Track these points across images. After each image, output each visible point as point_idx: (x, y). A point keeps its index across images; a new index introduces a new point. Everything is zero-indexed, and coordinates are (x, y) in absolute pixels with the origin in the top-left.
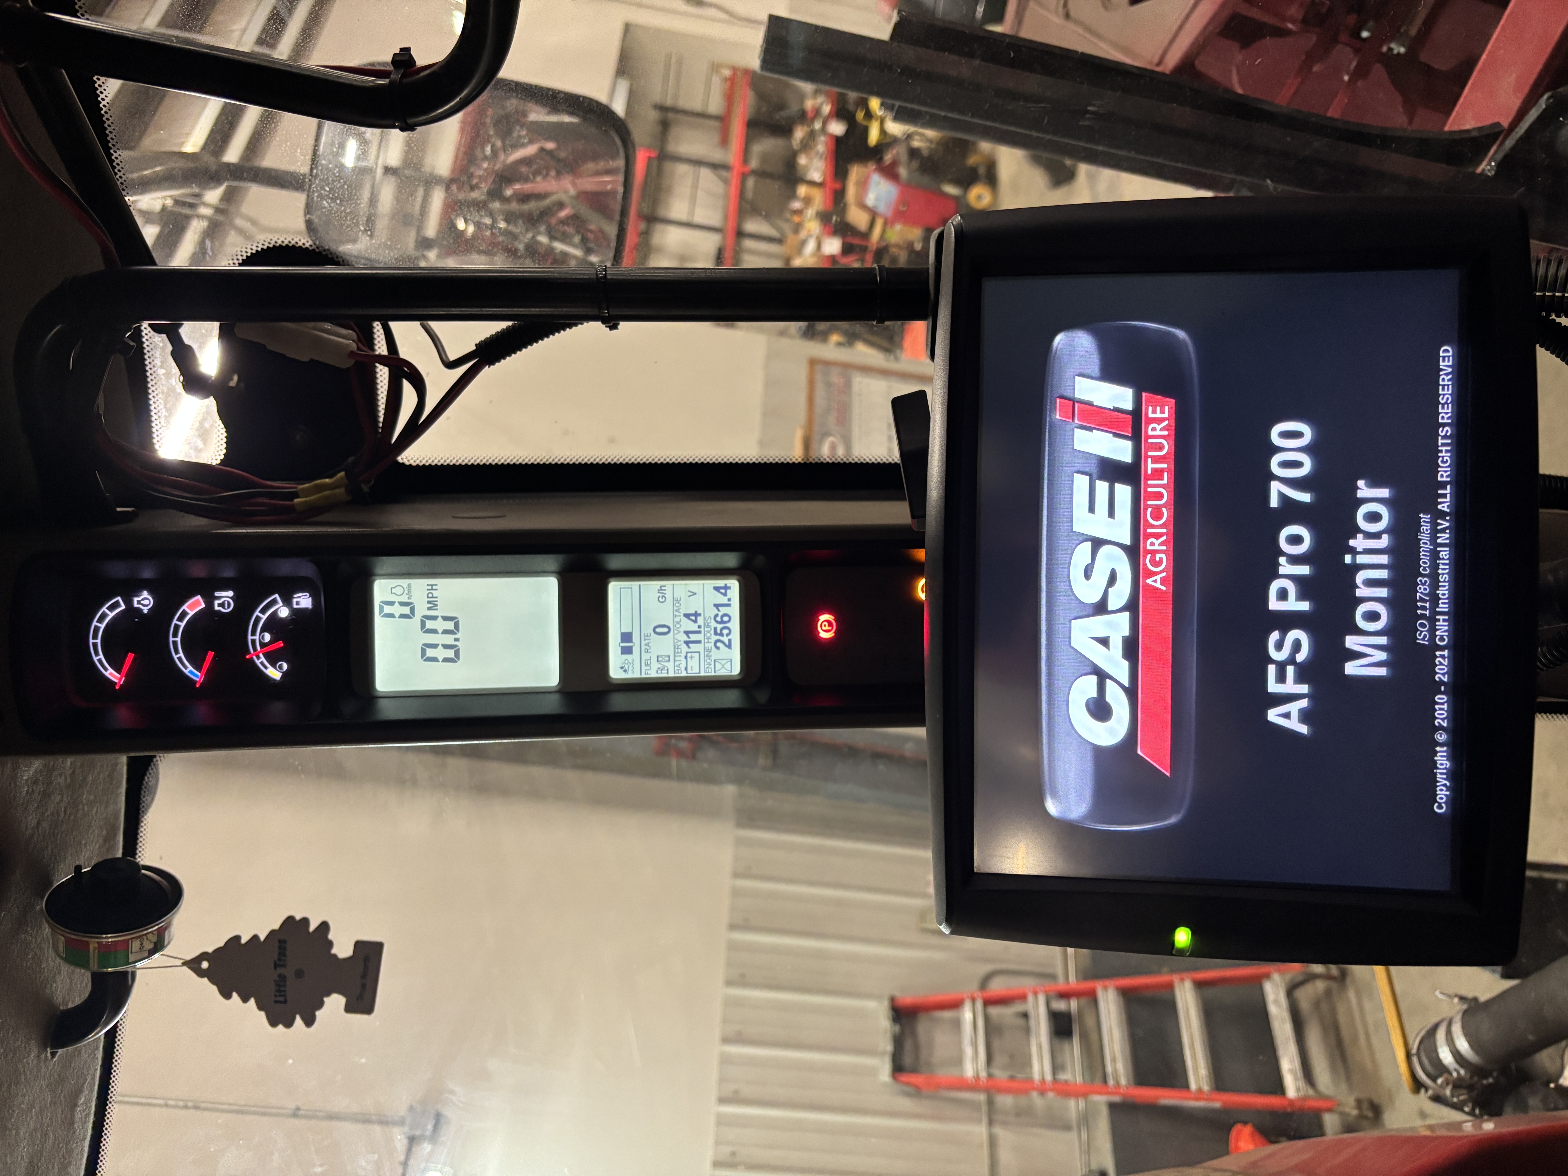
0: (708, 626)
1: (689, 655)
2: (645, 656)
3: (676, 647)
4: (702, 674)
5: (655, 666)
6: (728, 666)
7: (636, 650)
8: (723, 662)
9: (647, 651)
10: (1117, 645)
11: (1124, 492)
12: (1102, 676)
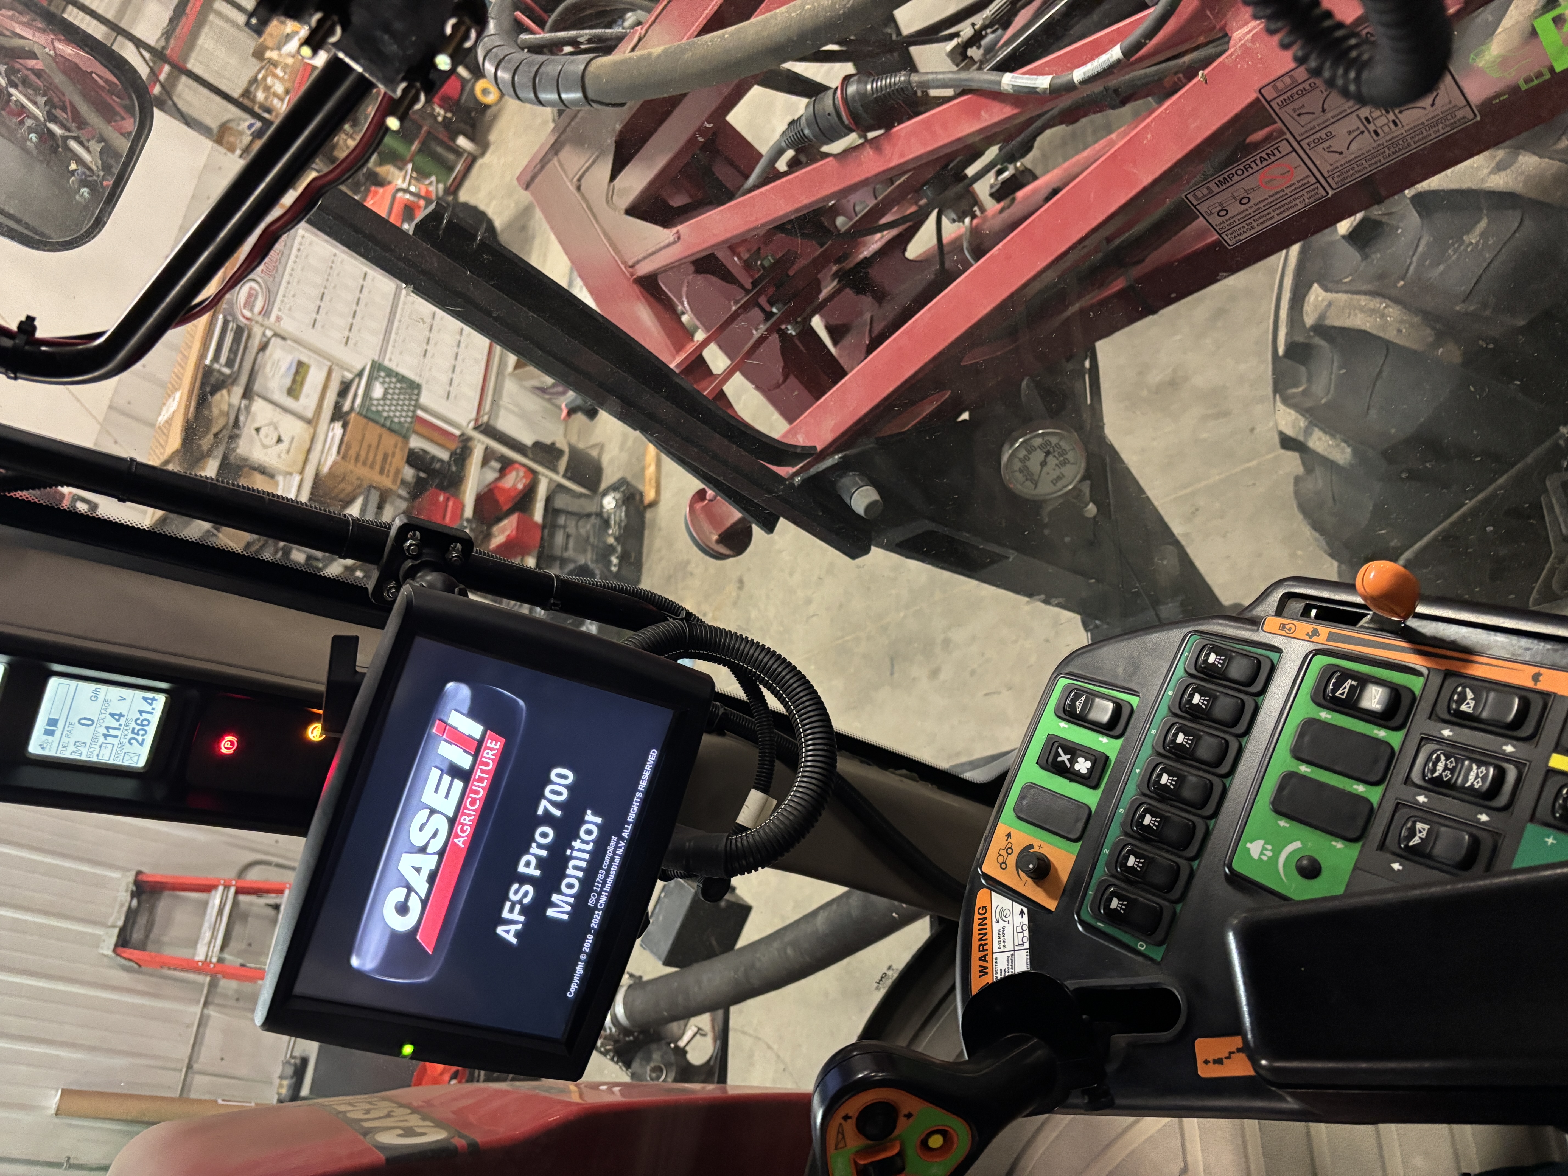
0: (128, 726)
1: (104, 745)
2: (64, 739)
3: (94, 738)
4: (111, 762)
5: (71, 748)
6: (135, 759)
7: (58, 734)
8: (132, 755)
9: (67, 736)
10: (425, 874)
11: (458, 785)
12: (410, 889)
